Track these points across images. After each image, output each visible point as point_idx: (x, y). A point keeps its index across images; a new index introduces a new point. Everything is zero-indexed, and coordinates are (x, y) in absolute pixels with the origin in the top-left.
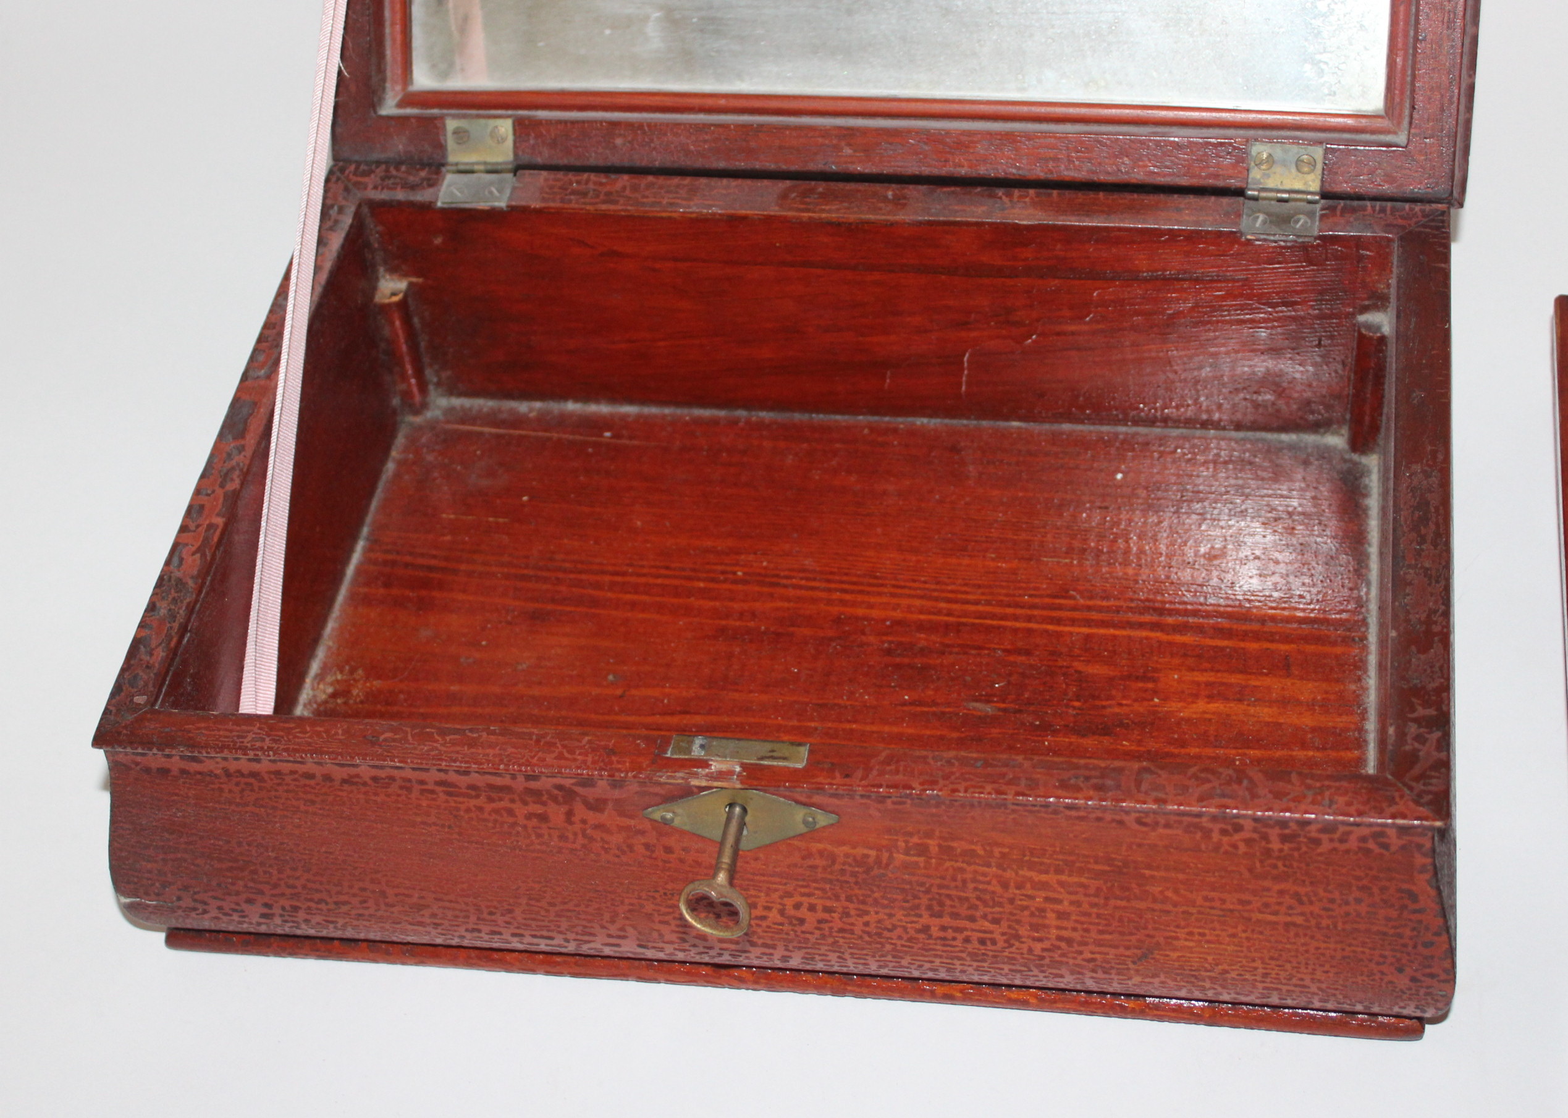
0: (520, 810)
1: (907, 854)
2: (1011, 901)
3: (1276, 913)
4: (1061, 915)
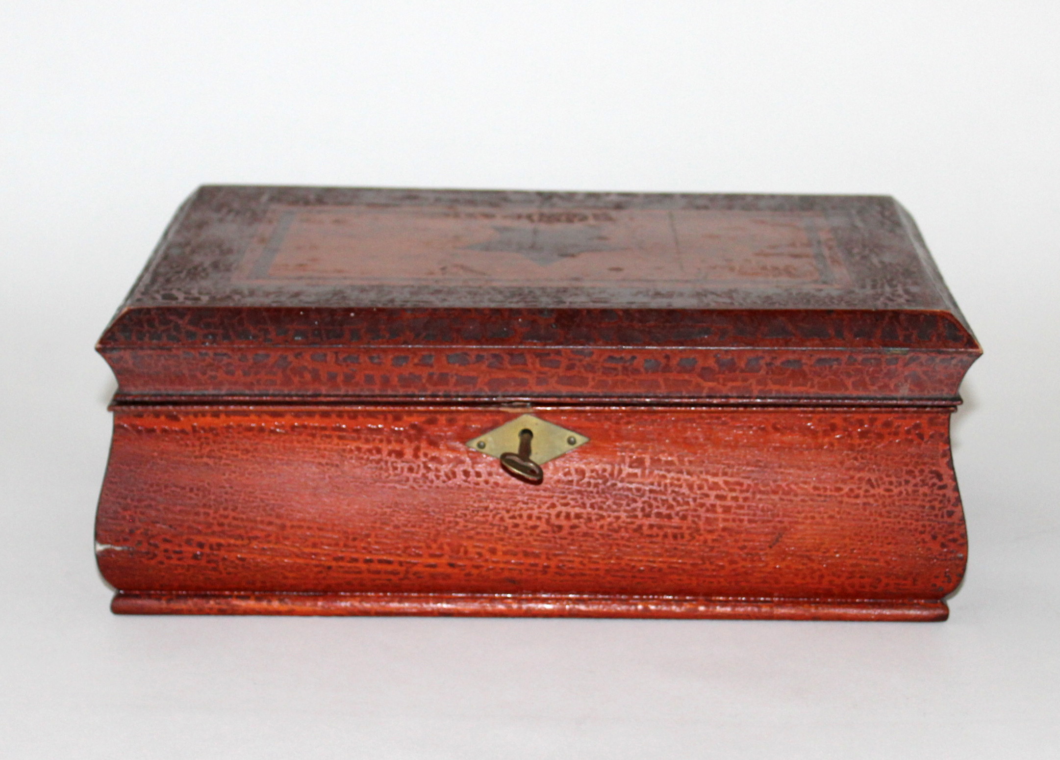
0: (385, 448)
1: (630, 466)
2: (695, 500)
3: (857, 497)
4: (727, 510)
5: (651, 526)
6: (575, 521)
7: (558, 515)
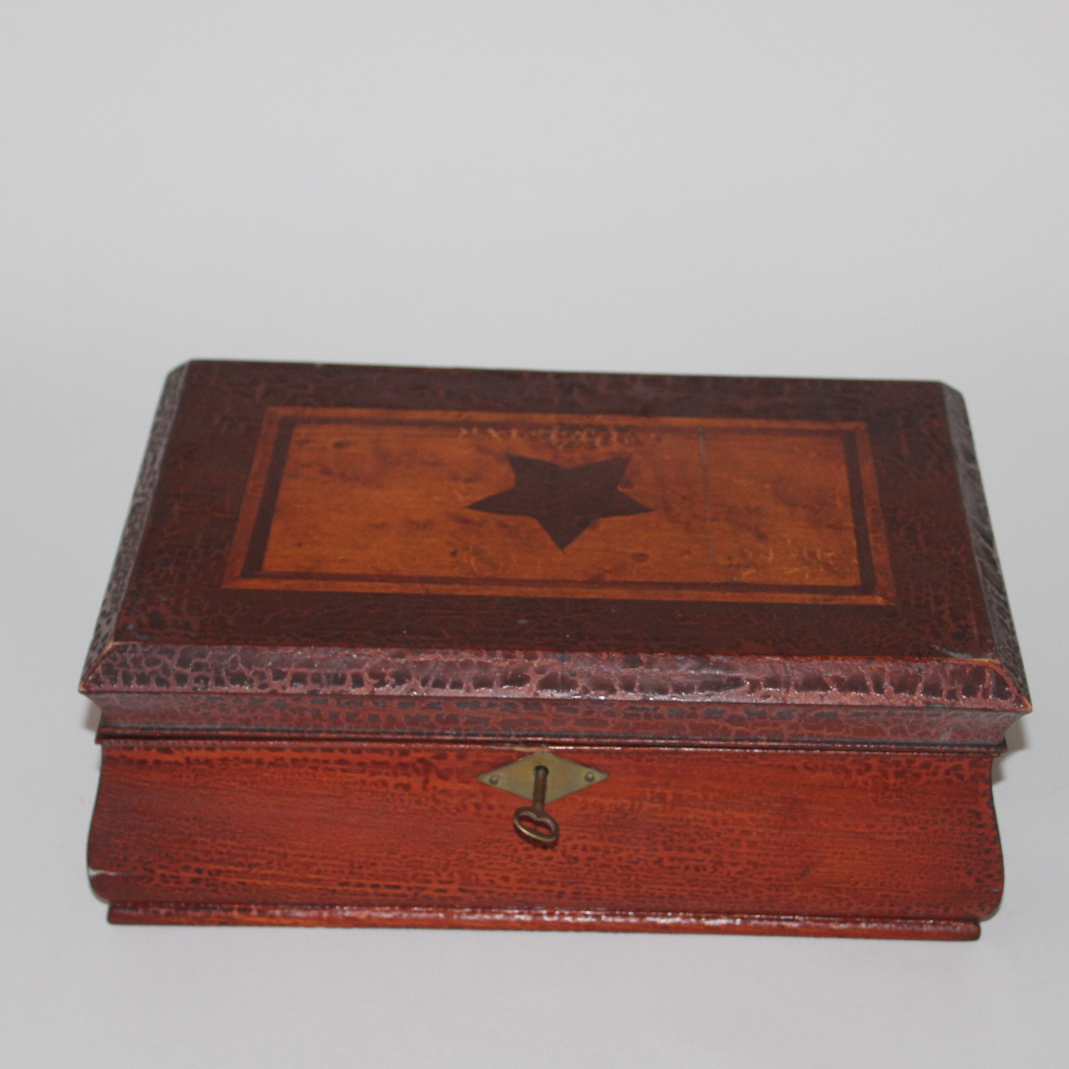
0: (392, 781)
1: (652, 801)
2: (718, 835)
3: (890, 834)
4: (751, 844)
5: (672, 859)
6: (593, 854)
7: (575, 847)
